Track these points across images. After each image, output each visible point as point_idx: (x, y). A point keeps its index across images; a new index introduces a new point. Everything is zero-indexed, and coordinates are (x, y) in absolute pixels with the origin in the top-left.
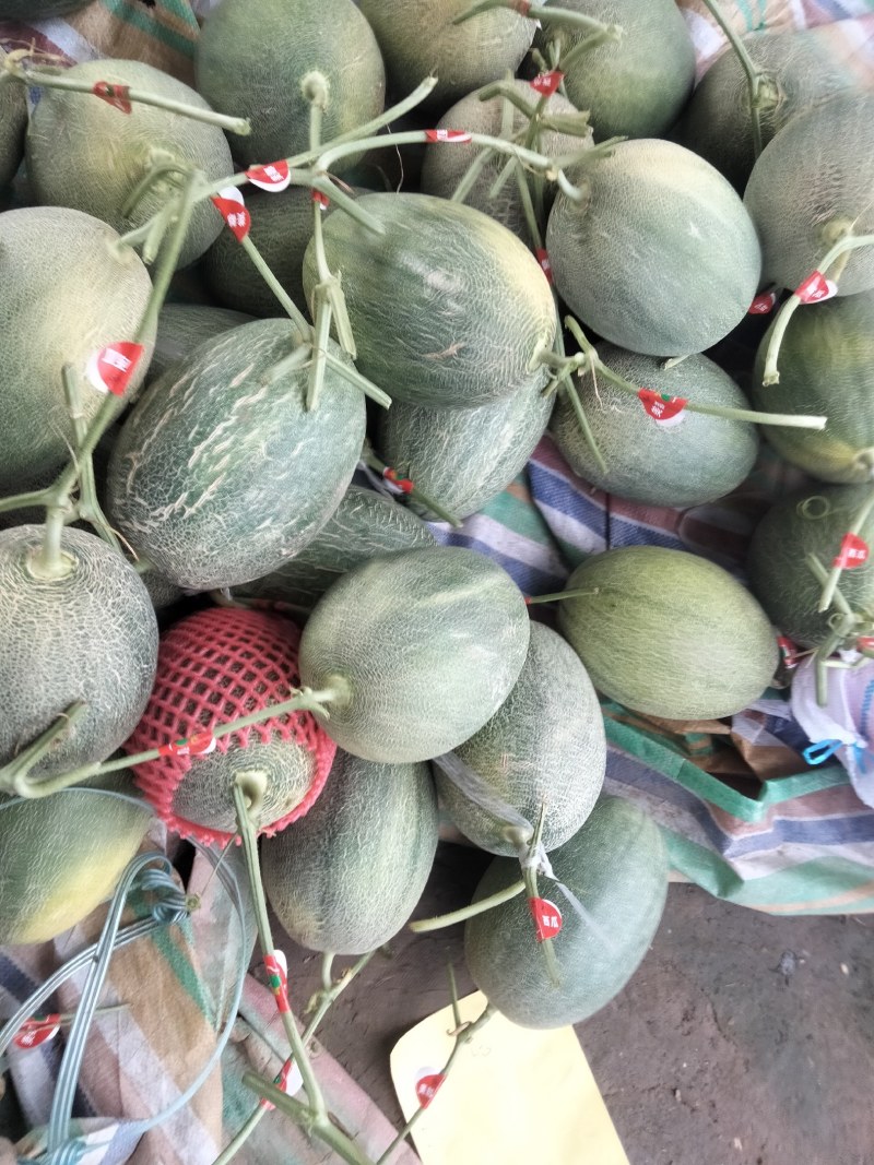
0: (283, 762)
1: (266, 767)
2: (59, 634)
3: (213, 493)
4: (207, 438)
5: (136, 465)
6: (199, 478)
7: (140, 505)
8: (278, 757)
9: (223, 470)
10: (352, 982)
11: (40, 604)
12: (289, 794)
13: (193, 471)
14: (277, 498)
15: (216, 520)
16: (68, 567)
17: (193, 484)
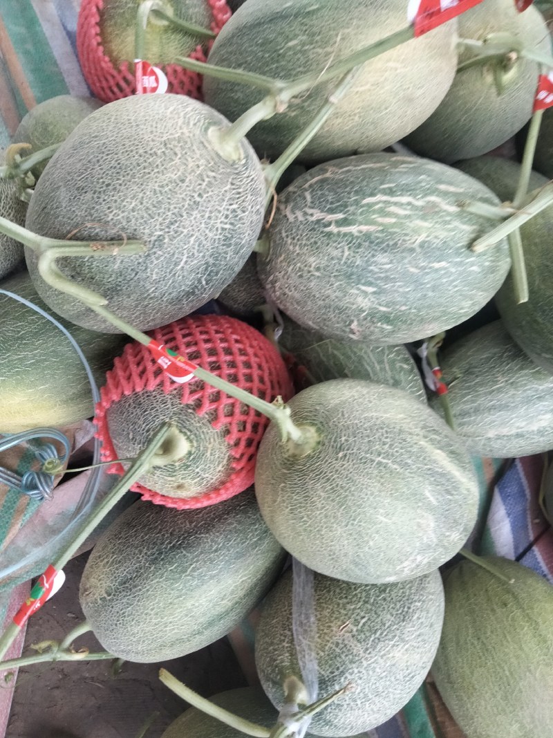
0: (208, 454)
1: (195, 444)
2: (183, 181)
3: (361, 232)
4: (392, 196)
5: (328, 175)
6: (361, 214)
7: (305, 198)
8: (210, 446)
9: (381, 224)
10: (79, 662)
11: (194, 150)
12: (188, 481)
13: (362, 207)
14: (394, 280)
15: (343, 252)
16: (235, 157)
17: (354, 214)
